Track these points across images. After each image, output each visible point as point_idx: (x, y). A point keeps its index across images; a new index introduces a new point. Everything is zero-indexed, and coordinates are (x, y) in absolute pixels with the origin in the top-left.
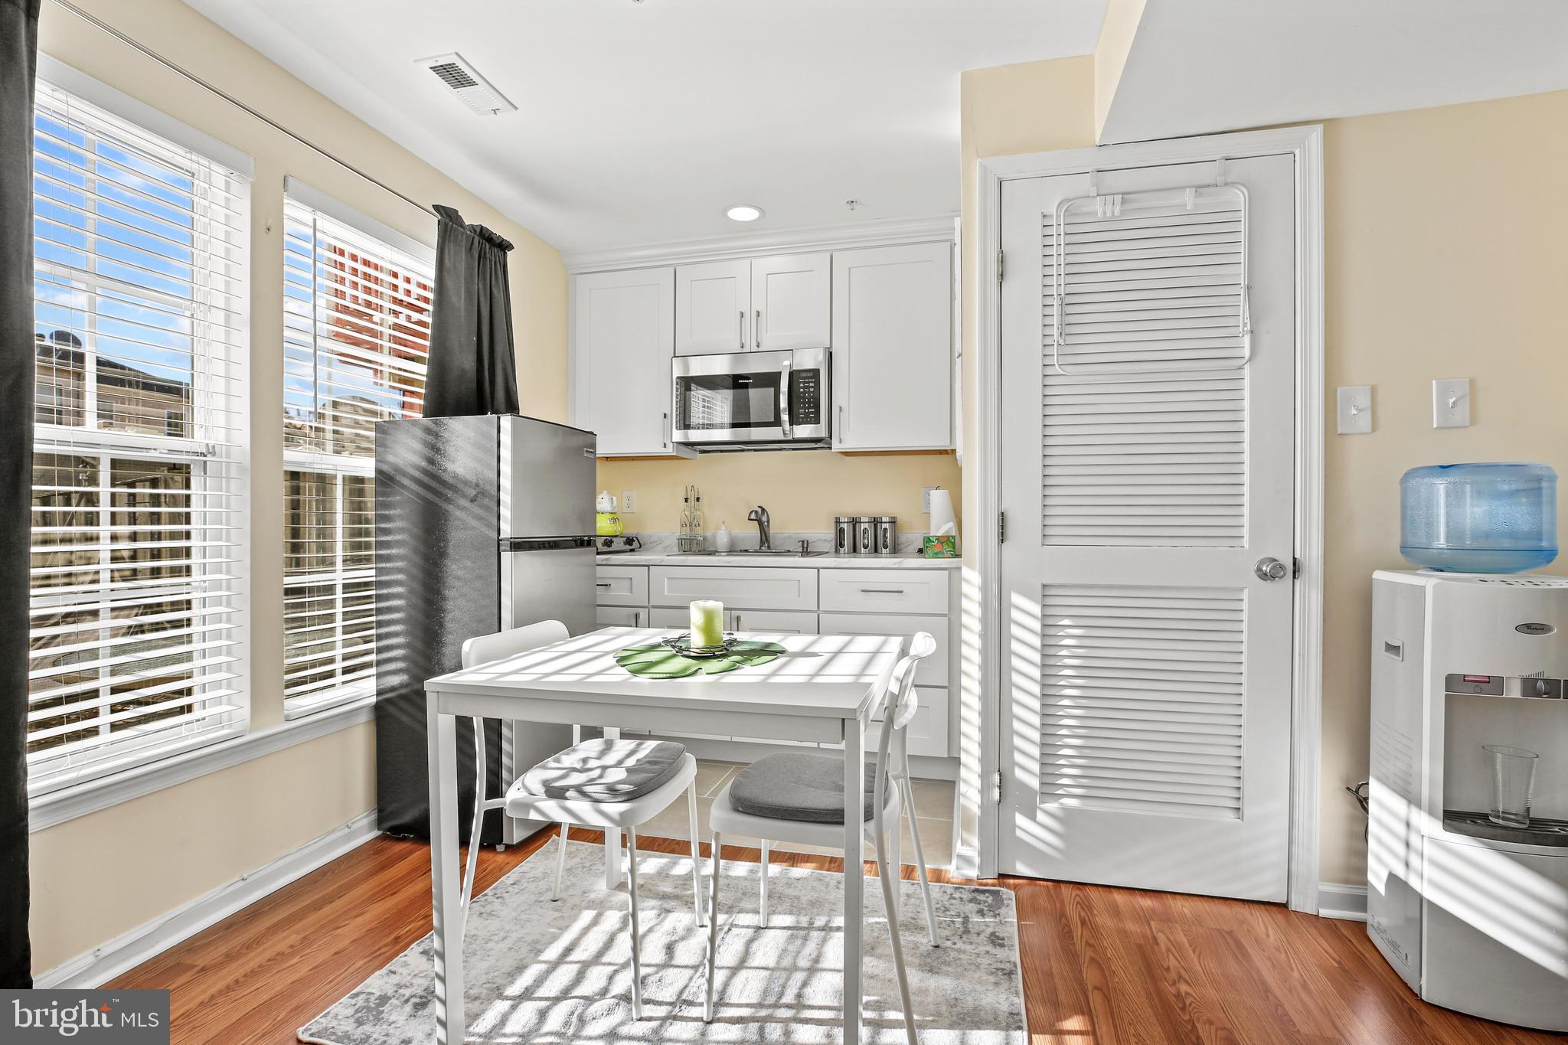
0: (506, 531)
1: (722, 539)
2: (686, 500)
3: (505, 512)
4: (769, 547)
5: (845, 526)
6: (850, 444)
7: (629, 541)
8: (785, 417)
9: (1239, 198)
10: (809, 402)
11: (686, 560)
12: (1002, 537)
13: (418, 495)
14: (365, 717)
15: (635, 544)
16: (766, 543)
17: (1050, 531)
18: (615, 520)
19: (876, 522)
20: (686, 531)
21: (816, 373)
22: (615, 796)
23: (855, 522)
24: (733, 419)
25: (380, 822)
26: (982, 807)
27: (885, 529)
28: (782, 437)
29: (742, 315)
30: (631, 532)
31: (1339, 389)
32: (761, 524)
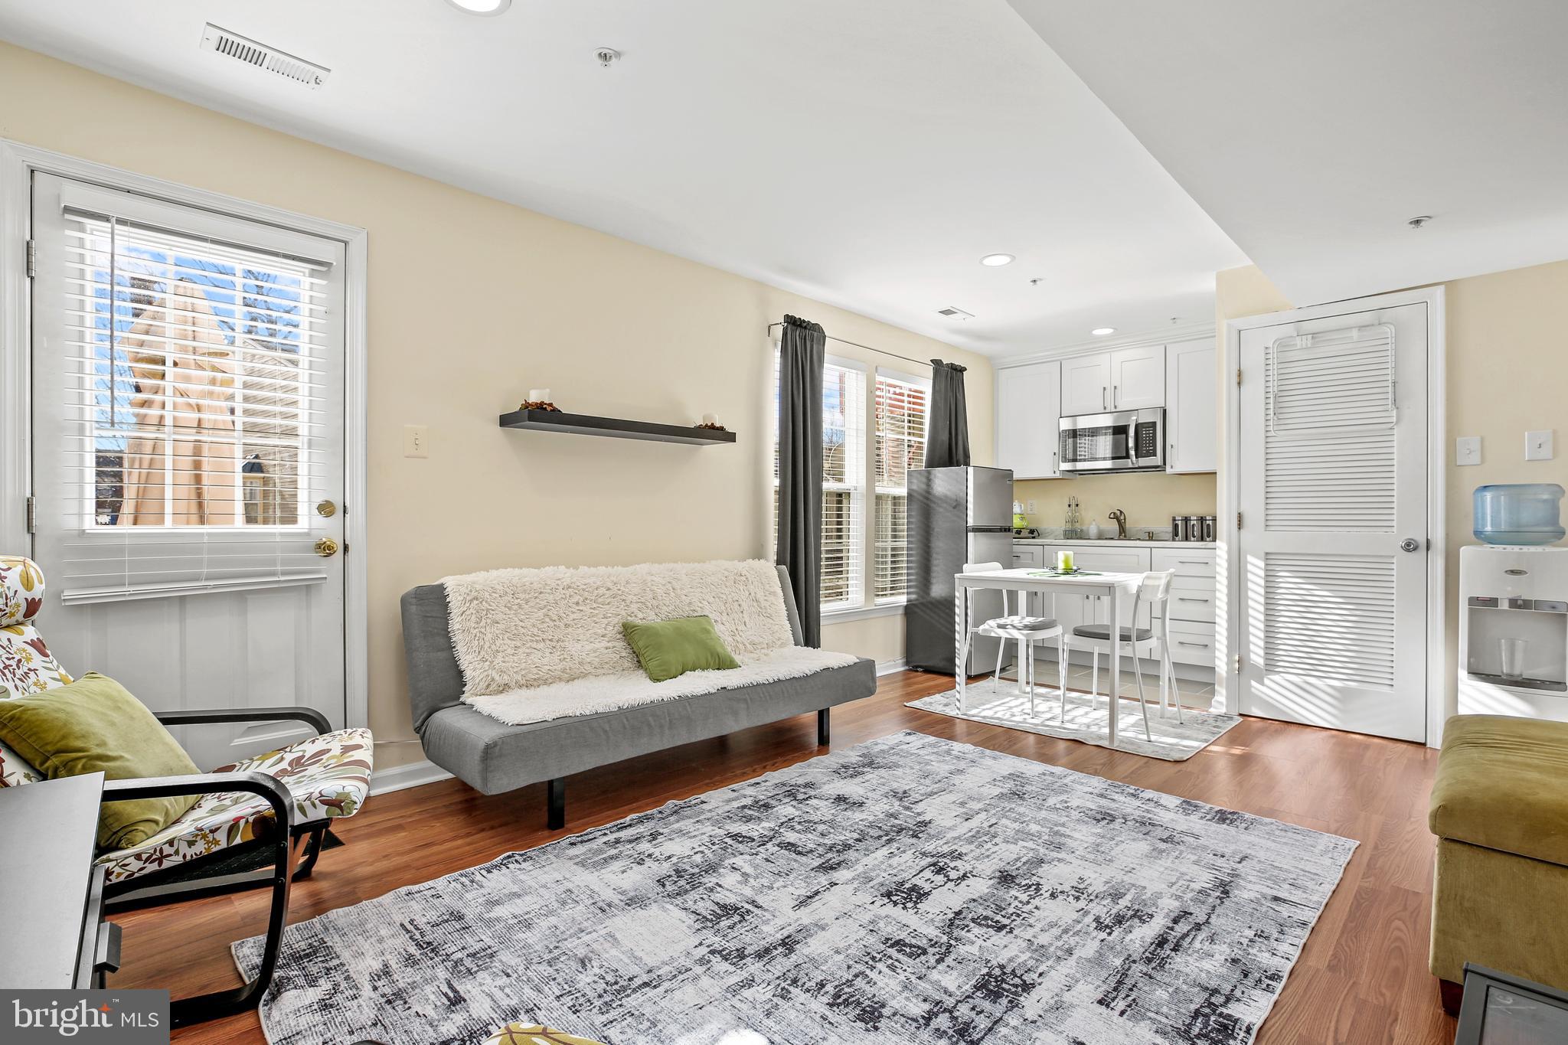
0: (971, 522)
1: (1093, 530)
2: (1069, 506)
3: (970, 513)
4: (1125, 536)
5: (1179, 523)
6: (1178, 469)
7: (1032, 532)
8: (1132, 453)
9: (1389, 331)
10: (1149, 443)
11: (1068, 542)
12: (1240, 526)
13: (922, 502)
14: (901, 611)
15: (1036, 534)
16: (1123, 533)
17: (1269, 523)
18: (1022, 519)
19: (1201, 519)
20: (1069, 526)
21: (1154, 424)
23: (1186, 520)
24: (1112, 453)
25: (907, 663)
26: (1227, 672)
27: (1193, 525)
28: (1130, 466)
29: (1104, 389)
30: (1033, 526)
31: (1458, 439)
32: (1119, 521)
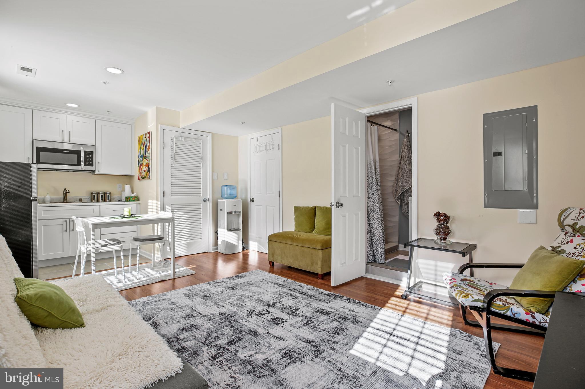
1: (48, 199)
4: (67, 201)
5: (94, 194)
6: (102, 172)
8: (82, 164)
9: (201, 141)
10: (90, 160)
11: (51, 205)
12: (164, 196)
16: (65, 199)
17: (172, 194)
19: (105, 193)
21: (92, 152)
22: (118, 243)
23: (98, 193)
27: (108, 195)
28: (81, 169)
29: (63, 131)
31: (213, 173)
32: (65, 194)
